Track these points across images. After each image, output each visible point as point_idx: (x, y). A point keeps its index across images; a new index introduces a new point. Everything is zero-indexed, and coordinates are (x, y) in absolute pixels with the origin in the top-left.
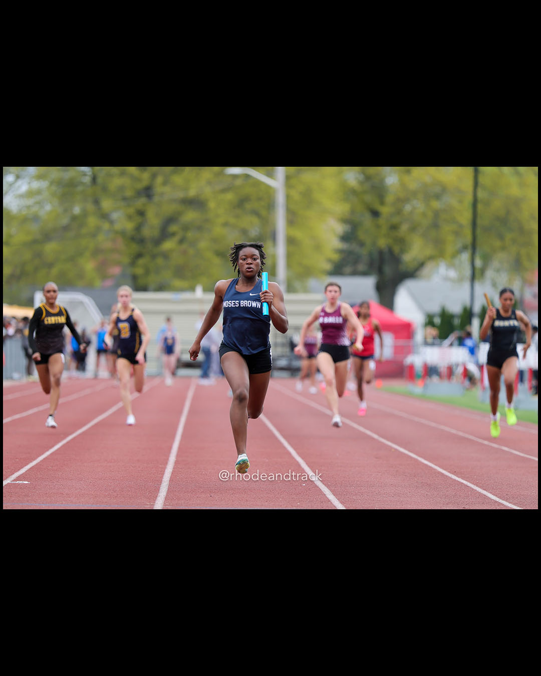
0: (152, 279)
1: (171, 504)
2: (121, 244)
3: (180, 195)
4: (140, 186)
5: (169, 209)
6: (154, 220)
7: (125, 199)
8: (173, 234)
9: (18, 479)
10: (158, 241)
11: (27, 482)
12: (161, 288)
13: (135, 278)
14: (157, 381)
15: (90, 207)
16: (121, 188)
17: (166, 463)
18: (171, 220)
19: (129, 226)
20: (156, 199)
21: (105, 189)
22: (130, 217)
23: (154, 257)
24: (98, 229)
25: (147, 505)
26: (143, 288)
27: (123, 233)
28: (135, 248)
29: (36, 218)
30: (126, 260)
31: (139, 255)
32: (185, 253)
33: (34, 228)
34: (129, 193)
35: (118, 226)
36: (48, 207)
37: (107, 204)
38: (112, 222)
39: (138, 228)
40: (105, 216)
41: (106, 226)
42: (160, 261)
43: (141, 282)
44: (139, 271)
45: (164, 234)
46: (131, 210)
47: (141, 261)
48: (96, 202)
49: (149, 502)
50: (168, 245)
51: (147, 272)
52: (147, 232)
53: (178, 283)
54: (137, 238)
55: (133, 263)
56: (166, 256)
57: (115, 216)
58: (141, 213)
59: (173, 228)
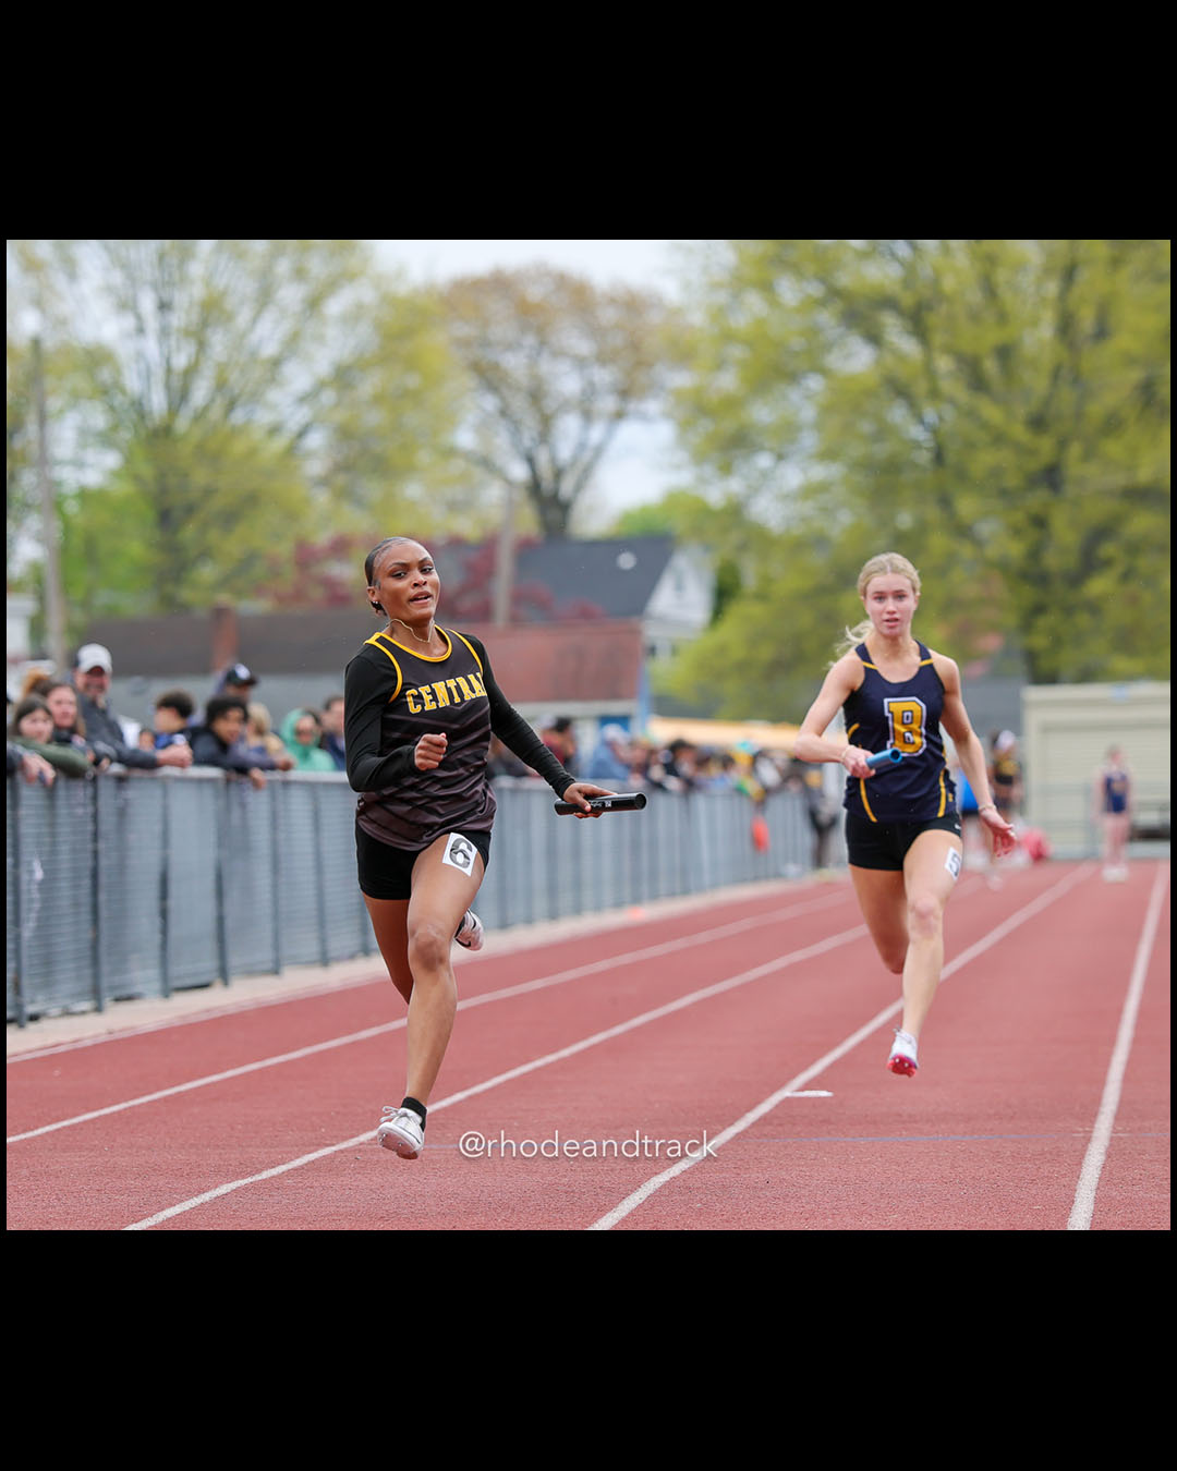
0: (1068, 659)
1: (1128, 1129)
2: (999, 588)
3: (1119, 479)
4: (1034, 465)
5: (1097, 510)
6: (1066, 535)
7: (1004, 493)
8: (1107, 563)
9: (807, 1086)
10: (1077, 578)
11: (824, 1094)
12: (1086, 676)
13: (1031, 657)
14: (1083, 872)
15: (933, 513)
16: (996, 472)
17: (1112, 1041)
18: (1101, 533)
19: (1015, 550)
20: (1070, 490)
21: (962, 475)
22: (1016, 532)
23: (1069, 611)
24: (951, 559)
25: (1079, 1132)
26: (1048, 678)
27: (1003, 566)
28: (1029, 594)
29: (820, 541)
30: (1011, 620)
31: (1039, 610)
32: (1134, 601)
33: (817, 561)
34: (1012, 481)
35: (992, 552)
36: (845, 518)
37: (967, 506)
38: (978, 543)
39: (1035, 554)
40: (963, 531)
41: (966, 551)
42: (1083, 620)
43: (1045, 664)
44: (1039, 641)
45: (1090, 563)
46: (1019, 517)
47: (1044, 622)
48: (945, 502)
49: (1081, 1127)
50: (1099, 586)
51: (1057, 642)
52: (1053, 561)
53: (1121, 663)
54: (1032, 574)
55: (1027, 626)
56: (1094, 608)
57: (986, 529)
58: (1040, 522)
59: (1108, 549)
